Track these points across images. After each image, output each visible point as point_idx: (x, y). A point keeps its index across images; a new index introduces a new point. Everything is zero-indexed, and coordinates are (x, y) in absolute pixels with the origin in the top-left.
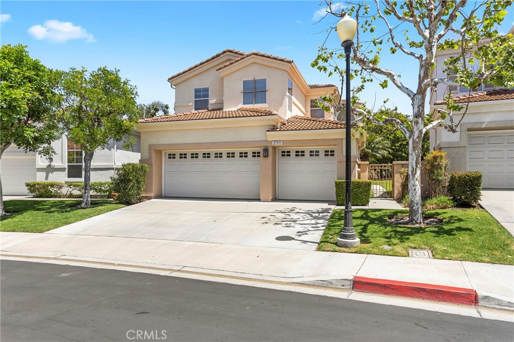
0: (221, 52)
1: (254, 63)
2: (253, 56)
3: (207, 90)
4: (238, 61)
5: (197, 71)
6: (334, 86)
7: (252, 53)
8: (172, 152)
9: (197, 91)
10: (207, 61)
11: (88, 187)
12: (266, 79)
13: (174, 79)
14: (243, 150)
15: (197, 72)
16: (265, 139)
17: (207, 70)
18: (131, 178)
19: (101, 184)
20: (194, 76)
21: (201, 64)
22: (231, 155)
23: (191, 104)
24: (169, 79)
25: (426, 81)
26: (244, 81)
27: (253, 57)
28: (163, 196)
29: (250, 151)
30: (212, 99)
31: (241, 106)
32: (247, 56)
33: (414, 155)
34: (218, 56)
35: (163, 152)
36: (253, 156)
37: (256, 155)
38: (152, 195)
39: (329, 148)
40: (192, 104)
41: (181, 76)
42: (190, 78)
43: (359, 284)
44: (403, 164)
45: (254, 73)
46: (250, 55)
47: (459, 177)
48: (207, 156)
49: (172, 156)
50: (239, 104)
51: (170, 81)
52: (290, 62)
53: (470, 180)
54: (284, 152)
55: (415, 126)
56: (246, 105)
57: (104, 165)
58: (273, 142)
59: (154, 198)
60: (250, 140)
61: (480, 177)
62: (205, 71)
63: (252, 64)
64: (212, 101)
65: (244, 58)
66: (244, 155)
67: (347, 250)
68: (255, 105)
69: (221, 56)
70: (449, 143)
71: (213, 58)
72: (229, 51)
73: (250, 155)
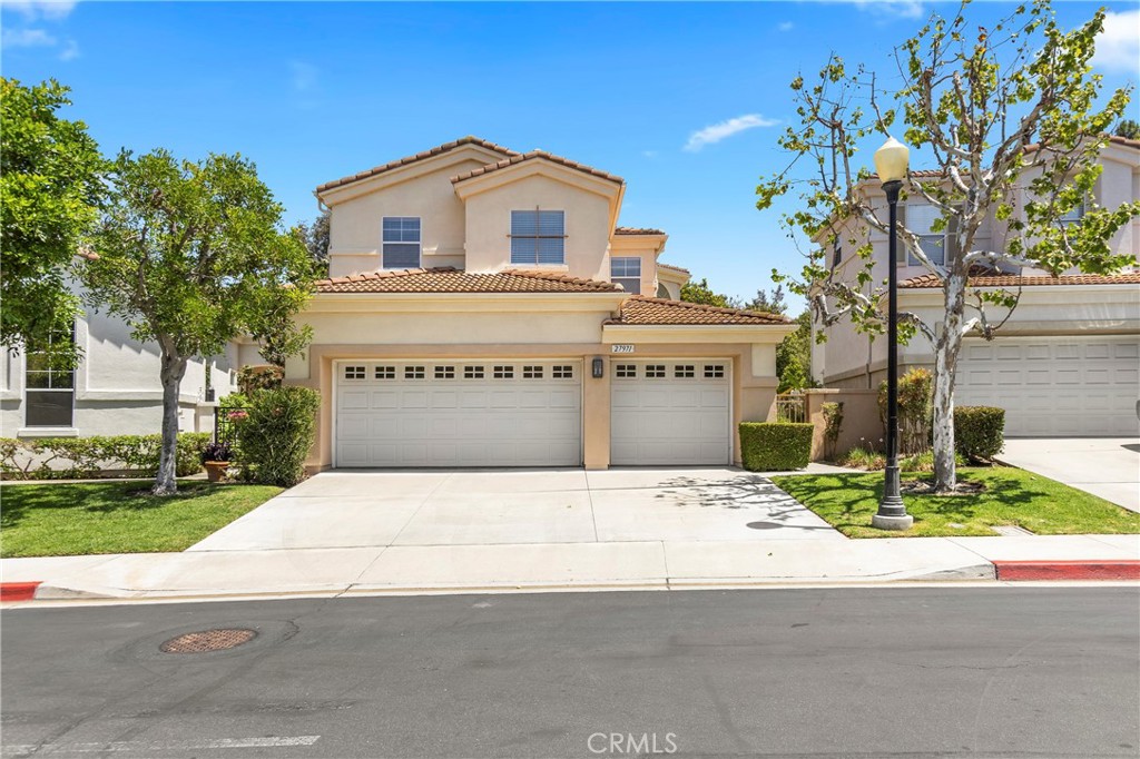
0: (454, 141)
1: (538, 174)
2: (538, 159)
3: (416, 223)
4: (504, 166)
5: (392, 177)
6: (661, 233)
7: (535, 153)
8: (355, 362)
9: (387, 223)
10: (419, 159)
11: (173, 446)
12: (563, 212)
13: (332, 190)
14: (533, 362)
15: (393, 179)
16: (597, 340)
17: (416, 178)
18: (299, 422)
19: (137, 442)
20: (383, 189)
21: (404, 163)
22: (504, 372)
23: (374, 253)
24: (319, 191)
25: (969, 254)
26: (513, 213)
27: (538, 163)
28: (334, 466)
29: (548, 364)
30: (428, 245)
31: (507, 266)
32: (525, 159)
33: (947, 375)
34: (445, 149)
35: (334, 363)
36: (556, 375)
37: (563, 372)
38: (320, 463)
39: (714, 362)
40: (377, 252)
41: (350, 185)
42: (371, 192)
43: (1001, 570)
44: (825, 395)
45: (537, 197)
46: (532, 157)
47: (971, 415)
48: (444, 373)
49: (355, 373)
50: (502, 261)
51: (320, 194)
52: (619, 182)
53: (989, 420)
54: (623, 368)
55: (951, 328)
56: (518, 265)
57: (141, 393)
58: (614, 348)
59: (322, 471)
60: (561, 341)
61: (1002, 414)
62: (411, 179)
63: (532, 176)
64: (428, 249)
65: (516, 163)
66: (533, 372)
67: (902, 533)
68: (539, 265)
69: (454, 150)
70: (918, 356)
71: (434, 153)
72: (473, 142)
73: (548, 372)
